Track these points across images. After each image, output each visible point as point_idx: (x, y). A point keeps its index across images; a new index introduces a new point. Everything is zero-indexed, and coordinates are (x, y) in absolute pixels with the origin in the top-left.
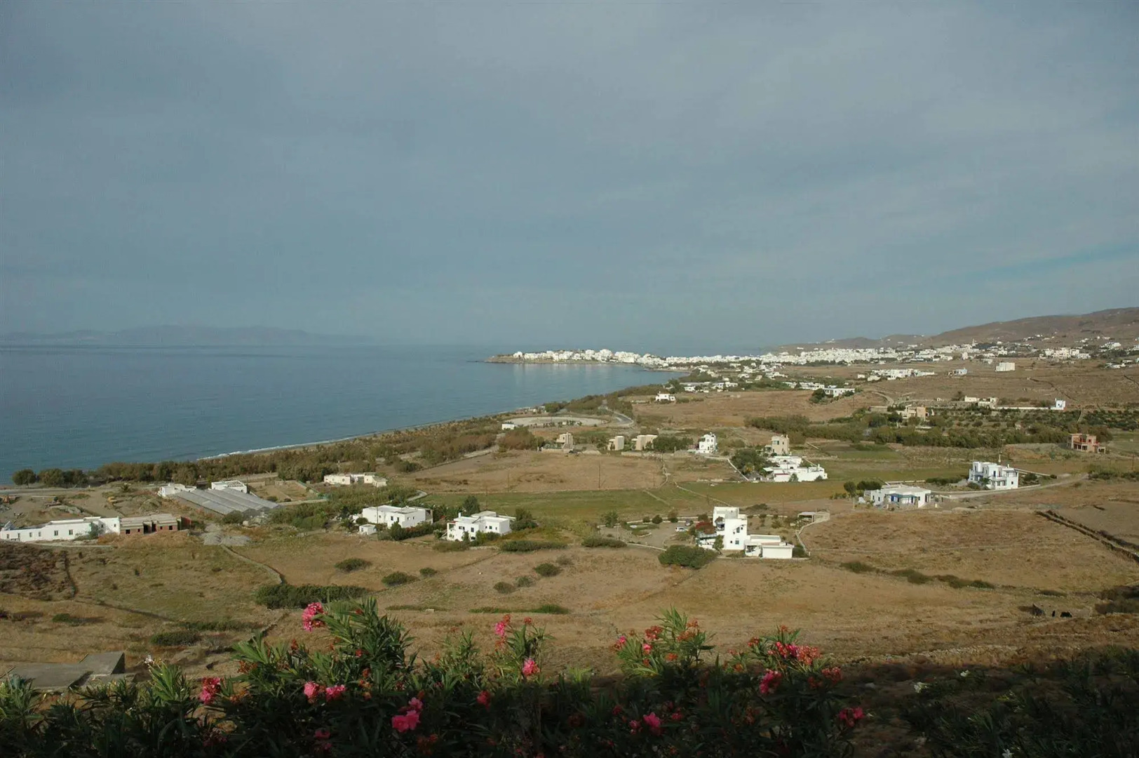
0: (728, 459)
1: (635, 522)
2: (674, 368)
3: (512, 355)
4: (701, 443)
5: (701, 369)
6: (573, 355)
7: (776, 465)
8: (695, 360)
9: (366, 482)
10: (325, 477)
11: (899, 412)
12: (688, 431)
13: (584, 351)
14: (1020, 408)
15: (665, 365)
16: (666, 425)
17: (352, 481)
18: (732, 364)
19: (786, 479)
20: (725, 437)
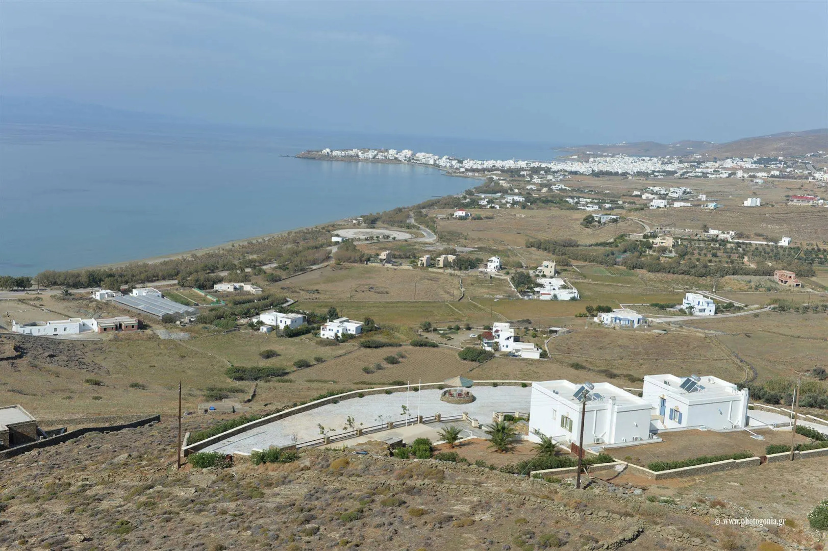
0: (508, 278)
1: (443, 328)
2: (470, 174)
3: (321, 151)
4: (489, 264)
5: (494, 177)
6: (377, 154)
7: (541, 286)
8: (488, 164)
9: (245, 289)
10: (215, 286)
11: (651, 240)
12: (480, 249)
13: (387, 151)
14: (752, 242)
15: (462, 170)
16: (462, 241)
17: (235, 288)
18: (522, 173)
19: (548, 298)
20: (509, 256)
